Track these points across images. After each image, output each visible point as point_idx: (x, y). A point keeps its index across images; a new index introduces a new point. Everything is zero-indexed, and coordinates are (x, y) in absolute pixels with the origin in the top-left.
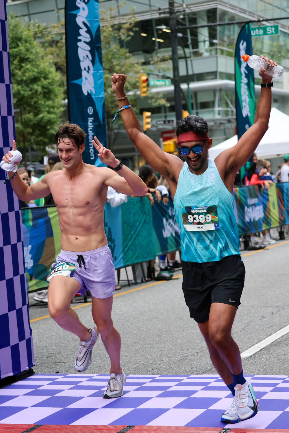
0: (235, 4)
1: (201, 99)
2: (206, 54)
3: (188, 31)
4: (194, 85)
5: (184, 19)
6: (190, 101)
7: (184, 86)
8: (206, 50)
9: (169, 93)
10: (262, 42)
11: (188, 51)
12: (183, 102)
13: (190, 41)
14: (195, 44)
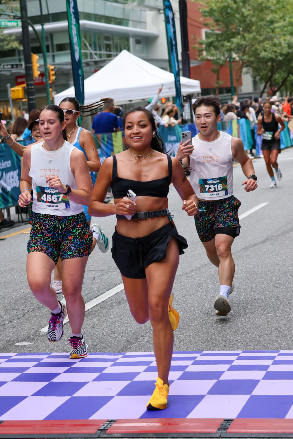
1: (58, 40)
6: (45, 43)
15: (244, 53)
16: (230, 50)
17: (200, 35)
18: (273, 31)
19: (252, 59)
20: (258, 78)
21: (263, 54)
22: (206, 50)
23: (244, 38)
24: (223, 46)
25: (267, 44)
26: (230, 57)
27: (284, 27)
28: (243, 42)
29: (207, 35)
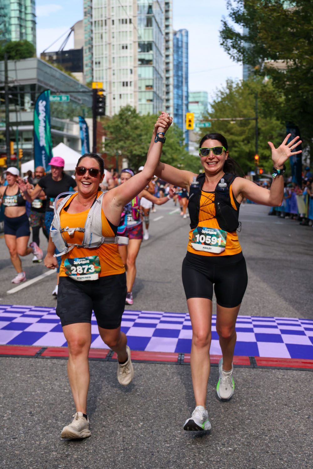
0: (48, 82)
1: (25, 136)
2: (29, 110)
3: (19, 96)
4: (21, 128)
5: (15, 88)
6: (18, 137)
7: (15, 128)
8: (30, 108)
9: (3, 131)
10: (62, 107)
11: (18, 107)
12: (13, 137)
13: (19, 102)
14: (23, 104)
15: (125, 151)
16: (117, 149)
17: (101, 139)
18: (141, 140)
19: (129, 154)
20: (131, 165)
21: (134, 152)
22: (105, 147)
23: (125, 143)
24: (114, 146)
25: (136, 147)
26: (117, 153)
27: (146, 139)
28: (125, 145)
29: (106, 140)
